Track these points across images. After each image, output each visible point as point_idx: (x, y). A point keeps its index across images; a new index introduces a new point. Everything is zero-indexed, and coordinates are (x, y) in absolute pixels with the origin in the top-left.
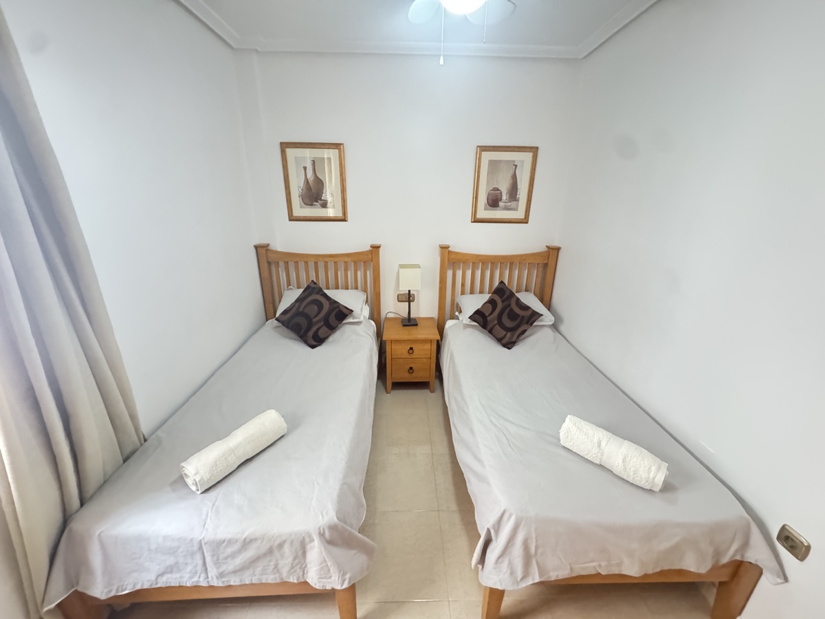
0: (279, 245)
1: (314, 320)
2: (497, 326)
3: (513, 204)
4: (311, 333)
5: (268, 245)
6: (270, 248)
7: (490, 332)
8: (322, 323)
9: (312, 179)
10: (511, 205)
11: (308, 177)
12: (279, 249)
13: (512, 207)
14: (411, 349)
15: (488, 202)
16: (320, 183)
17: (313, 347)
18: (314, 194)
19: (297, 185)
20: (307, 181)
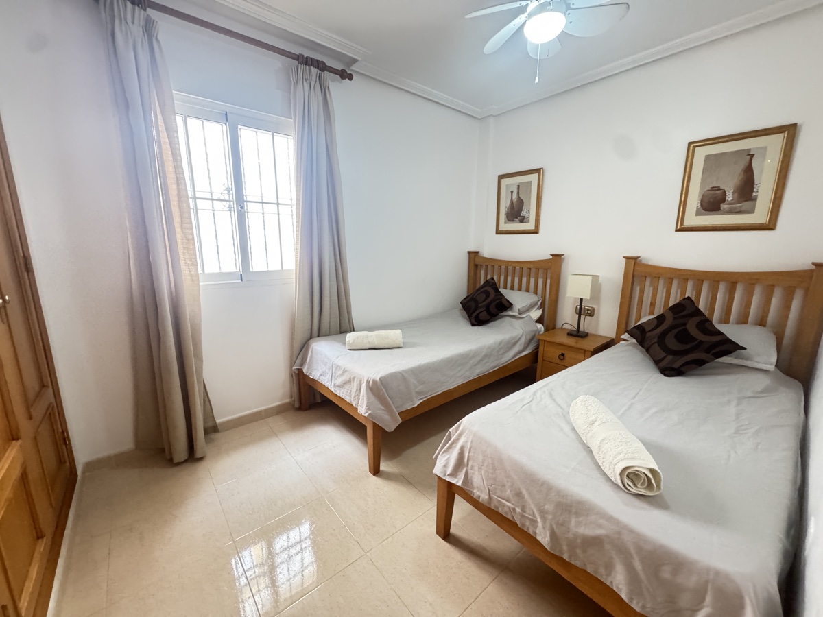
0: (486, 253)
1: (480, 305)
2: (656, 345)
3: (746, 205)
4: (475, 314)
5: (478, 252)
6: (480, 254)
7: (647, 350)
8: (485, 308)
9: (516, 200)
10: (741, 207)
11: (513, 198)
12: (485, 256)
13: (743, 209)
14: (563, 355)
15: (701, 205)
16: (521, 203)
17: (473, 325)
18: (515, 212)
19: (505, 205)
20: (512, 202)
